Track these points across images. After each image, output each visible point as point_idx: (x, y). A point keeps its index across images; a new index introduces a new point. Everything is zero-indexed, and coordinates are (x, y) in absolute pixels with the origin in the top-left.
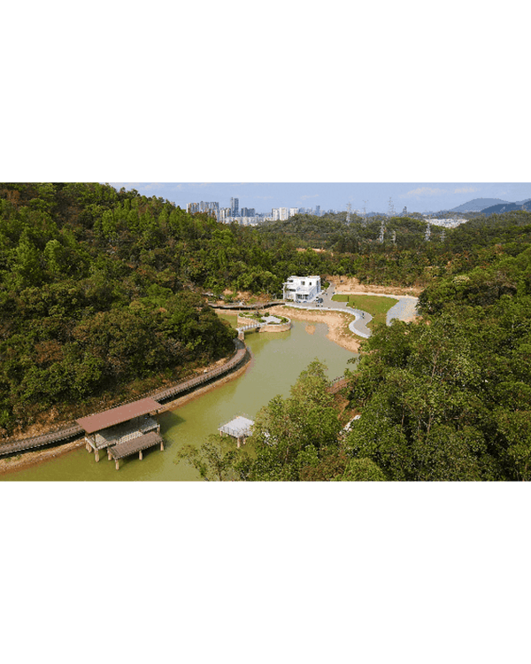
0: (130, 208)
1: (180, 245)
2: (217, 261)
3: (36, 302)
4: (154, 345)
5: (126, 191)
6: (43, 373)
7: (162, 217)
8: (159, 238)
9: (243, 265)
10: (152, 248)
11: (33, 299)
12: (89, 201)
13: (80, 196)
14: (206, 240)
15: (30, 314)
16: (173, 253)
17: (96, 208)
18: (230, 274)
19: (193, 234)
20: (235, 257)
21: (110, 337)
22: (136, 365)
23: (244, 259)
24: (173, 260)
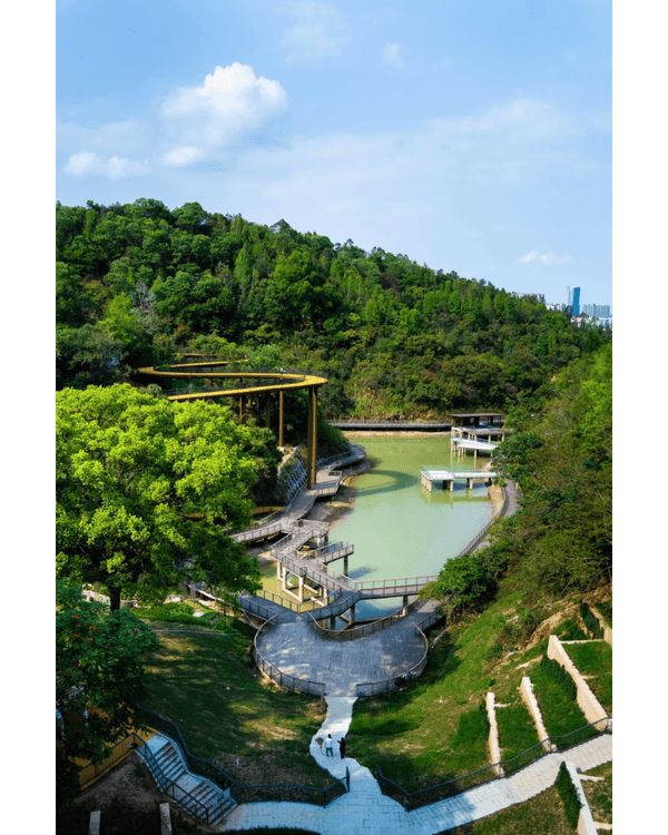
0: (452, 290)
1: (504, 329)
2: (546, 346)
3: (417, 345)
4: (497, 383)
5: (445, 273)
6: (427, 386)
7: (486, 301)
8: (482, 321)
9: (576, 350)
10: (474, 330)
11: (415, 343)
12: (411, 283)
13: (401, 278)
14: (534, 325)
15: (413, 353)
16: (495, 336)
17: (417, 290)
18: (561, 359)
19: (519, 318)
20: (566, 341)
21: (467, 371)
22: (481, 395)
23: (577, 345)
24: (496, 344)
